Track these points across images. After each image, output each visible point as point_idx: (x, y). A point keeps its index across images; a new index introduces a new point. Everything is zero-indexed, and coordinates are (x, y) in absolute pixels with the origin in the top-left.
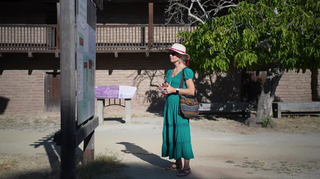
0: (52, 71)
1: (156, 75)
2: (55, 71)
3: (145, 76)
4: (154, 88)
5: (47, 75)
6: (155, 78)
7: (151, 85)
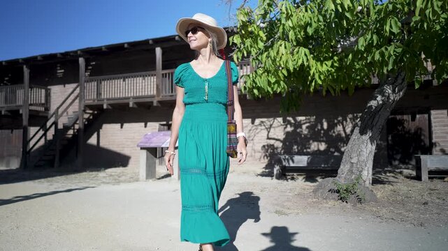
0: (165, 123)
1: (273, 126)
2: (168, 122)
3: (260, 127)
4: (272, 142)
5: (162, 127)
6: (272, 130)
7: (268, 138)
